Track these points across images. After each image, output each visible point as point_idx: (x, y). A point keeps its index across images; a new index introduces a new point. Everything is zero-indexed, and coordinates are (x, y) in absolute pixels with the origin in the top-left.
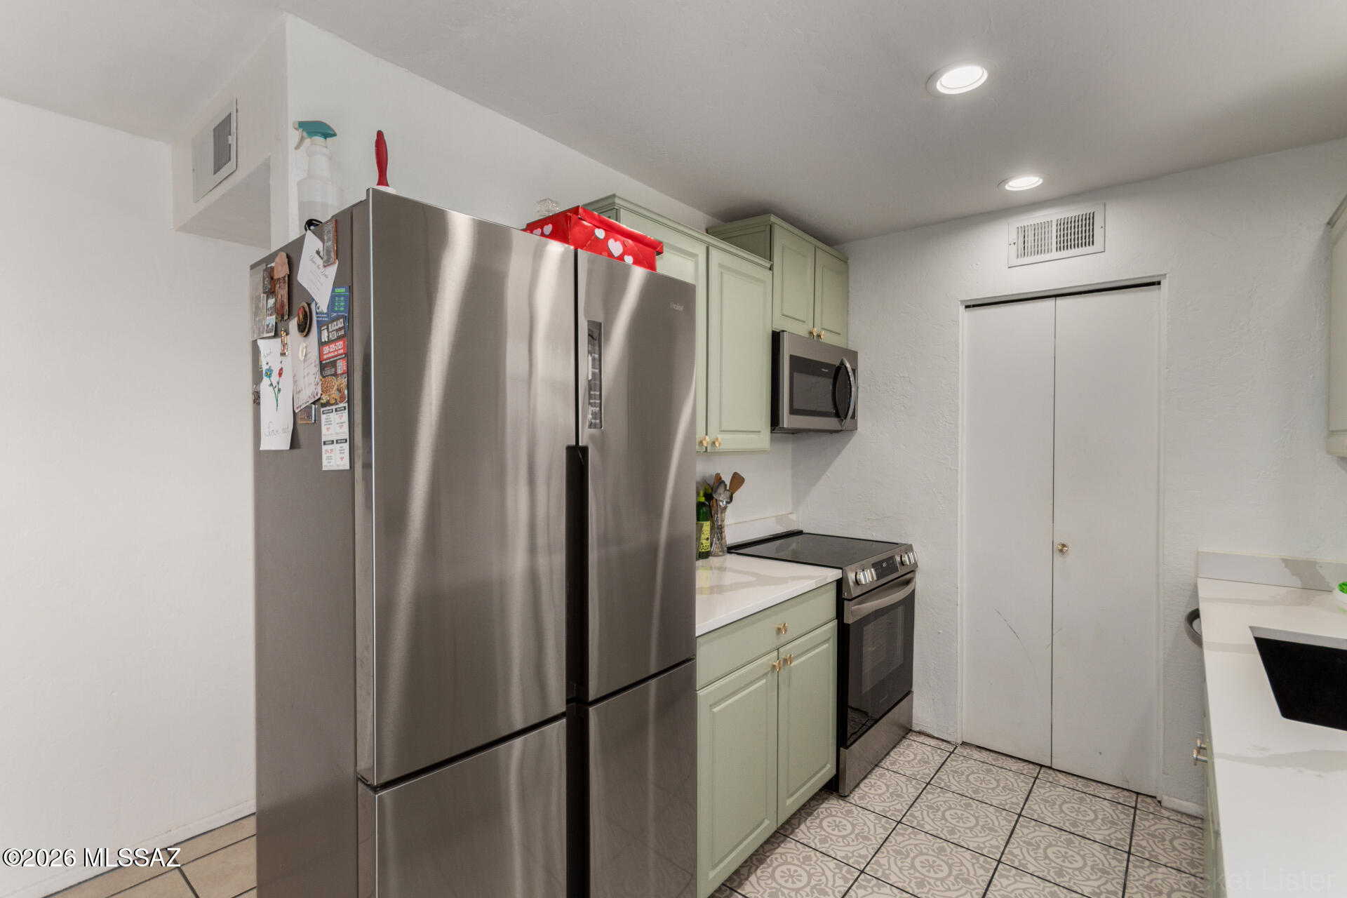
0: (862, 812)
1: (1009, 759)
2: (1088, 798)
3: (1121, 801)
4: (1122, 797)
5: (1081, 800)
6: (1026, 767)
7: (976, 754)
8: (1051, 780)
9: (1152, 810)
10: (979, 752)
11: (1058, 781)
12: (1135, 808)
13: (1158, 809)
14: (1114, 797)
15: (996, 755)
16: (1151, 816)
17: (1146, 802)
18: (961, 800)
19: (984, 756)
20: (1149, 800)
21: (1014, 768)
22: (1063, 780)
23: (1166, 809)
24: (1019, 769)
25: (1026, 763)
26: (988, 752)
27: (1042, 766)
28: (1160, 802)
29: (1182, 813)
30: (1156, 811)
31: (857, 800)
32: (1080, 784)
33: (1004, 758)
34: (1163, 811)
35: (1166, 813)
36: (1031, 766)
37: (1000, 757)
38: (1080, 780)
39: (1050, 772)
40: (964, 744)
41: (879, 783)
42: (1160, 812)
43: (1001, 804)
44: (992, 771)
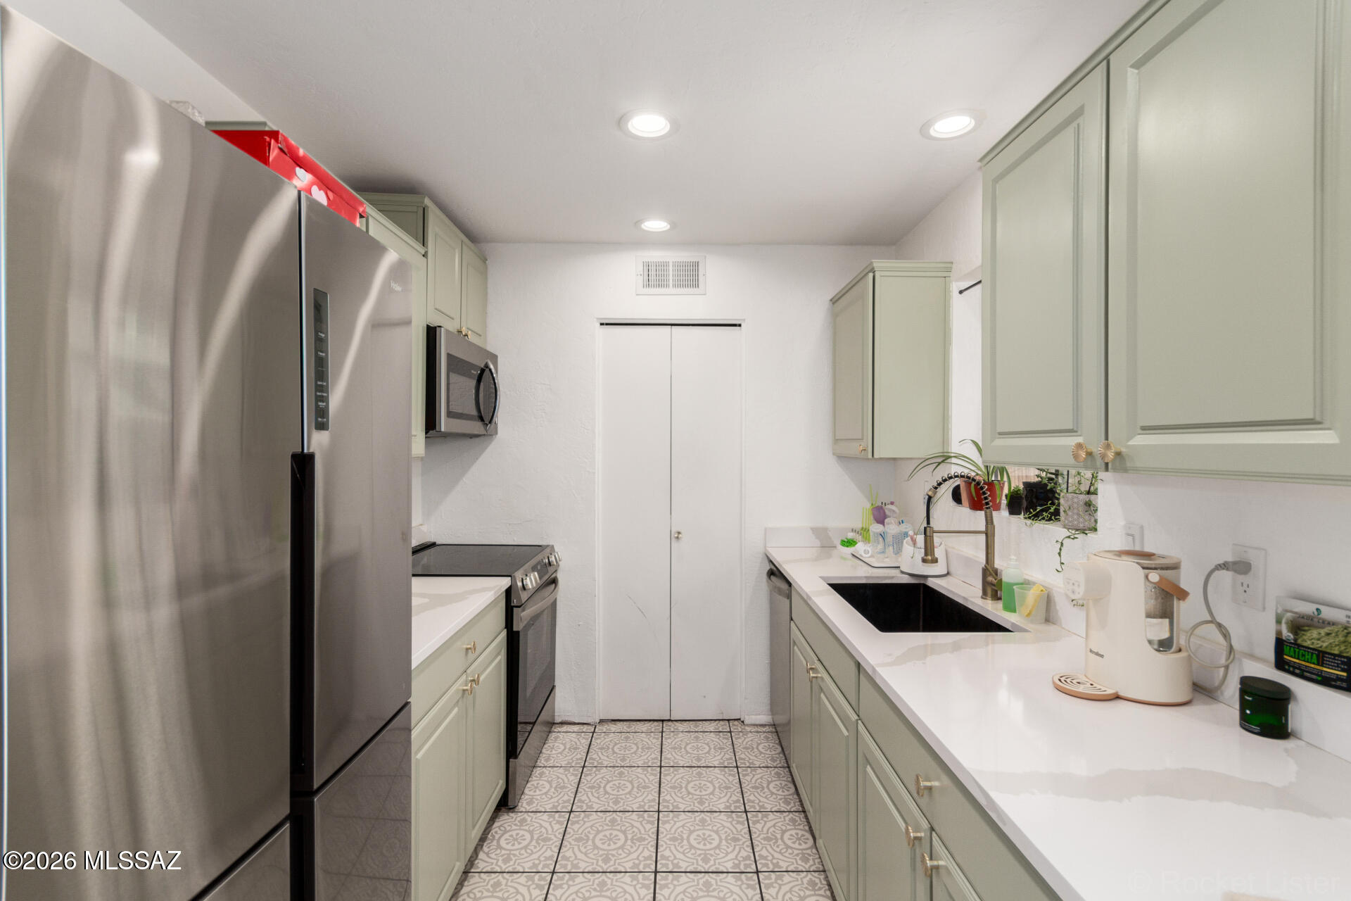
0: (535, 816)
1: (638, 723)
2: (700, 735)
3: (720, 729)
4: (724, 726)
5: (697, 738)
6: (652, 726)
7: (613, 727)
8: (672, 730)
9: (740, 730)
10: (615, 724)
11: (677, 729)
12: (730, 732)
13: (743, 727)
14: (716, 729)
15: (628, 723)
16: (741, 734)
17: (735, 725)
18: (615, 772)
19: (620, 726)
20: (736, 723)
21: (644, 730)
22: (680, 726)
23: (747, 725)
24: (648, 729)
25: (652, 722)
26: (622, 723)
27: (663, 721)
28: (743, 722)
29: (756, 725)
30: (742, 729)
31: (526, 806)
32: (692, 726)
33: (635, 723)
34: (747, 728)
35: (748, 729)
36: (656, 723)
37: (632, 723)
38: (691, 723)
39: (670, 723)
40: (602, 721)
41: (541, 782)
42: (744, 729)
43: (645, 763)
44: (629, 738)
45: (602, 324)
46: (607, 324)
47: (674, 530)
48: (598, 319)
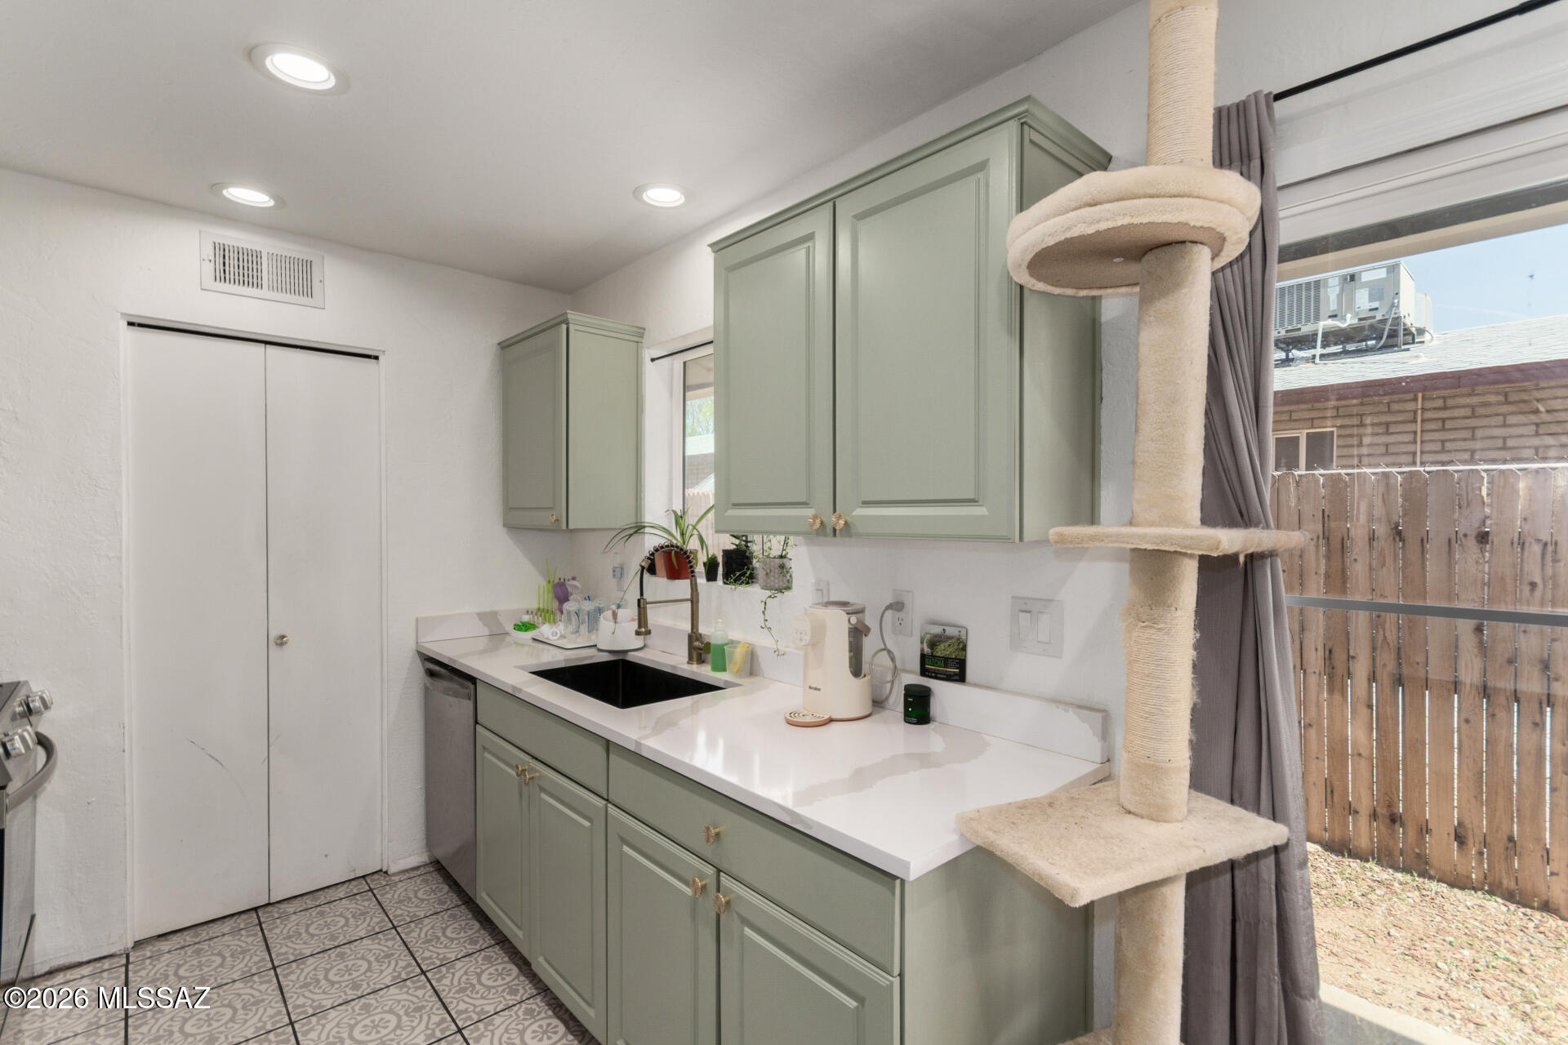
1: (211, 925)
2: (326, 908)
3: (355, 891)
4: (354, 888)
5: (322, 914)
6: (238, 921)
7: (164, 946)
8: (277, 915)
9: (384, 883)
10: (167, 940)
11: (285, 912)
12: (371, 890)
13: (387, 879)
14: (347, 893)
16: (388, 888)
17: (374, 880)
19: (176, 940)
20: (376, 877)
21: (226, 930)
22: (289, 908)
23: (394, 874)
24: (233, 928)
25: (235, 917)
26: (179, 934)
27: (255, 909)
28: (386, 872)
29: (407, 871)
30: (387, 881)
32: (309, 901)
33: (205, 927)
34: (393, 878)
35: (396, 878)
36: (244, 917)
37: (199, 930)
38: (305, 898)
39: (270, 909)
40: (138, 944)
42: (390, 880)
43: (244, 973)
44: (202, 949)
45: (131, 324)
46: (141, 325)
47: (274, 634)
48: (122, 314)
